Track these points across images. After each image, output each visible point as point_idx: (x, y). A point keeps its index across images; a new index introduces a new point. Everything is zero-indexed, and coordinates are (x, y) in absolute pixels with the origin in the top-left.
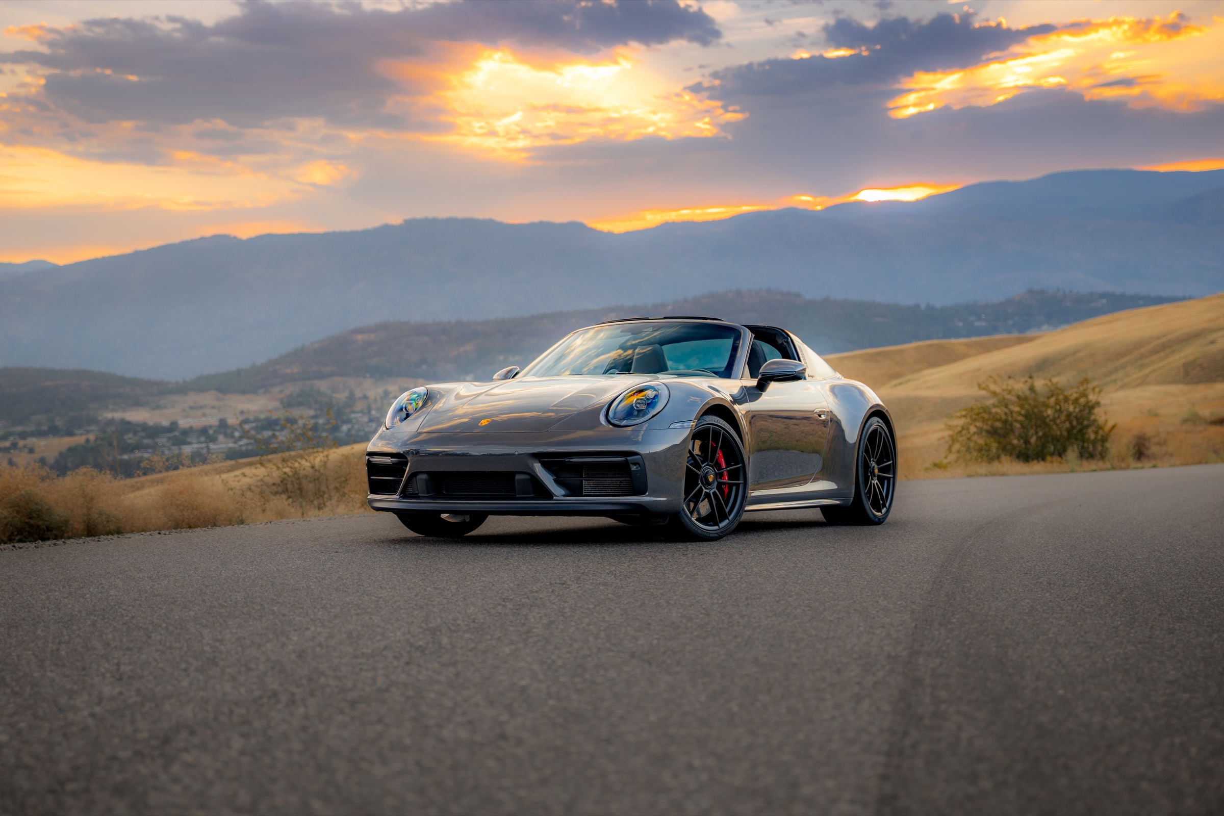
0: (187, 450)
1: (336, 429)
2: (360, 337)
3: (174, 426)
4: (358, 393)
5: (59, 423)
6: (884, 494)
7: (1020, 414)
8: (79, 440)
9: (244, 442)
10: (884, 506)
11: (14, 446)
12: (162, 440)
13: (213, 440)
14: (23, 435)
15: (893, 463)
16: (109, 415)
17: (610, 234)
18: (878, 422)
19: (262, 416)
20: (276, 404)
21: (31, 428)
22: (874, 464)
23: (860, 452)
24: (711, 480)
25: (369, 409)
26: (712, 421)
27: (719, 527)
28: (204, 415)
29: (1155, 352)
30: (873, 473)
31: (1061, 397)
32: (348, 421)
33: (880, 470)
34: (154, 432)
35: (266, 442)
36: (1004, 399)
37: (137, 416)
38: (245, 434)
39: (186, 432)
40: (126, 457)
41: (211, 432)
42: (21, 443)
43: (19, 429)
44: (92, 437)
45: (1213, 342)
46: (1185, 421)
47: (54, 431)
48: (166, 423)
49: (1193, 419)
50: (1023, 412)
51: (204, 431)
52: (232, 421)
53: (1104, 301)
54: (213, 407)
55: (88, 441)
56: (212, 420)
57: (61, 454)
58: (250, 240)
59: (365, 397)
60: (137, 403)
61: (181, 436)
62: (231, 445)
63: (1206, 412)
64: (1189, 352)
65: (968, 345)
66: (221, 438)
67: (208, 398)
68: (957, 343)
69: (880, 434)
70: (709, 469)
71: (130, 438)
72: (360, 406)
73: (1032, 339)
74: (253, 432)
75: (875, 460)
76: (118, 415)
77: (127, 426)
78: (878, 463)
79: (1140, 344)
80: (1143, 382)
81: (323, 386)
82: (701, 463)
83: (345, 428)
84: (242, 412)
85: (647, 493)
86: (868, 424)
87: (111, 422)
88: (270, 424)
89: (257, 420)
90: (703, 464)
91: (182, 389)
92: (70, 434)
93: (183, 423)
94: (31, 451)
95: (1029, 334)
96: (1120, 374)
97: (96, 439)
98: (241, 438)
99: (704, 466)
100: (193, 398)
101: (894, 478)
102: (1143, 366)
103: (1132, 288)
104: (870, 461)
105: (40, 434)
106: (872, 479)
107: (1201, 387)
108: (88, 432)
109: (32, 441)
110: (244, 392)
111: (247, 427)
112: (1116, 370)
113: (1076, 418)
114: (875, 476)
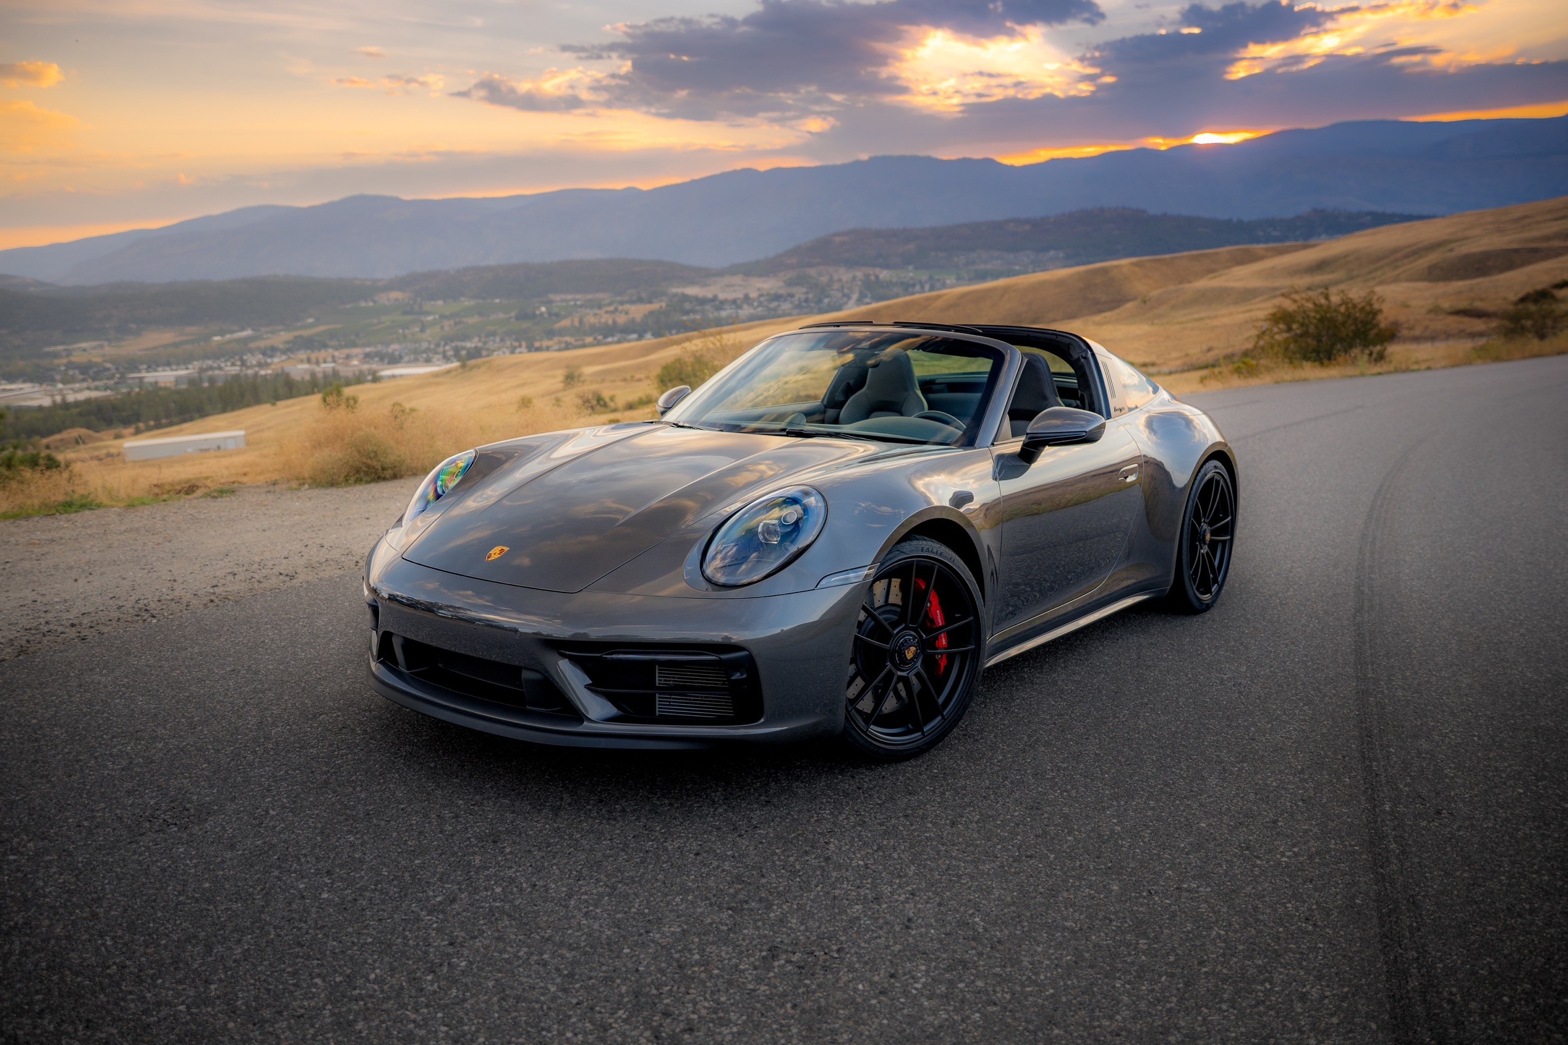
0: (724, 314)
1: (820, 301)
2: (837, 239)
3: (715, 298)
4: (836, 277)
5: (643, 295)
6: (1216, 563)
7: (1314, 318)
8: (655, 306)
9: (760, 309)
10: (1215, 581)
11: (616, 310)
12: (708, 307)
13: (740, 307)
14: (622, 303)
15: (1232, 519)
16: (674, 290)
17: (1012, 167)
18: (1216, 467)
19: (772, 292)
20: (781, 284)
21: (626, 298)
22: (1205, 526)
23: (1187, 519)
24: (909, 655)
25: (843, 288)
26: (917, 551)
27: (923, 733)
28: (735, 291)
29: (1407, 256)
30: (1203, 541)
31: (1350, 305)
32: (828, 296)
33: (1213, 533)
34: (703, 301)
35: (775, 309)
36: (1303, 306)
37: (692, 291)
38: (760, 304)
39: (723, 302)
40: (685, 318)
41: (739, 302)
42: (620, 308)
43: (619, 299)
44: (664, 304)
45: (1451, 250)
46: (1430, 311)
47: (640, 300)
48: (710, 296)
49: (1436, 310)
50: (1318, 316)
51: (734, 302)
52: (753, 295)
53: (1369, 218)
54: (740, 286)
55: (661, 307)
56: (739, 295)
57: (645, 316)
58: (767, 172)
59: (840, 280)
60: (692, 283)
61: (720, 305)
62: (752, 311)
63: (1446, 305)
64: (1433, 258)
65: (1267, 250)
66: (745, 306)
67: (737, 279)
68: (1259, 247)
69: (1218, 482)
70: (910, 635)
71: (687, 306)
72: (836, 286)
73: (1314, 246)
74: (766, 303)
75: (1207, 521)
76: (680, 290)
77: (686, 298)
78: (1210, 524)
79: (1395, 251)
80: (1396, 280)
81: (812, 272)
82: (890, 629)
83: (826, 301)
84: (759, 289)
85: (762, 720)
86: (1203, 471)
87: (676, 295)
88: (777, 297)
89: (768, 294)
90: (894, 629)
91: (721, 273)
92: (650, 302)
93: (721, 296)
94: (627, 313)
95: (1312, 241)
96: (1379, 273)
97: (667, 305)
98: (758, 306)
99: (898, 633)
100: (728, 279)
101: (1232, 540)
102: (1396, 267)
103: (1390, 208)
104: (1199, 525)
105: (632, 302)
106: (1201, 548)
107: (1441, 284)
108: (661, 301)
109: (627, 307)
110: (760, 275)
111: (762, 299)
112: (1376, 270)
113: (1362, 322)
114: (1205, 544)
